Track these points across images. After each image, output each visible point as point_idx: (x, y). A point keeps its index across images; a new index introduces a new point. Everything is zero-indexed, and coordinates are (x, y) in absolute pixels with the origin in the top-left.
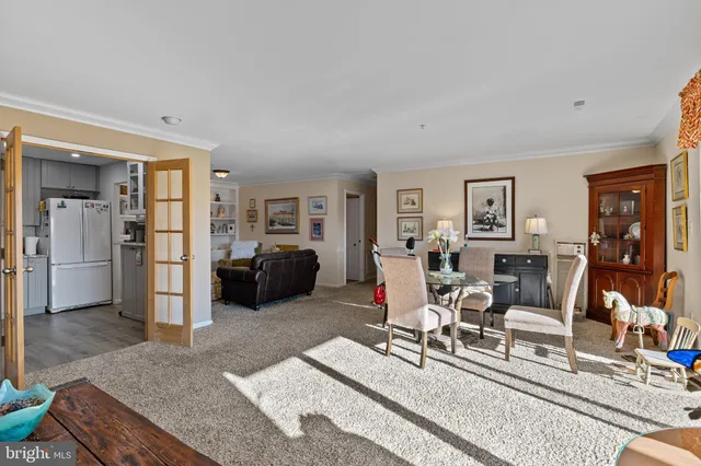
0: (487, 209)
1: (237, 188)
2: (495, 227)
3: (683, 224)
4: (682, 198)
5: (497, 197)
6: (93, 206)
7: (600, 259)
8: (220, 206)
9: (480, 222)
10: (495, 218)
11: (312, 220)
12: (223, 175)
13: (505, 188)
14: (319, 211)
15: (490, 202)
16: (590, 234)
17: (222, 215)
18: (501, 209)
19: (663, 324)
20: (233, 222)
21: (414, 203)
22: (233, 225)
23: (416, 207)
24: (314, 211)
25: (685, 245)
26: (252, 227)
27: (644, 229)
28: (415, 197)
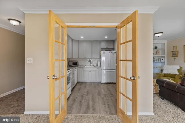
6: (111, 52)
20: (163, 57)
26: (175, 59)
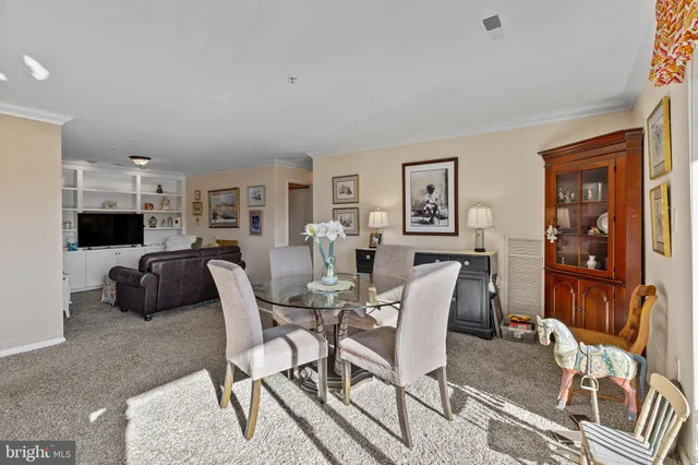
0: (426, 197)
1: (183, 178)
2: (436, 219)
3: (664, 212)
4: (663, 173)
5: (438, 182)
7: (559, 261)
8: (164, 197)
9: (420, 213)
10: (435, 209)
11: (251, 212)
12: (143, 162)
13: (447, 170)
14: (258, 203)
15: (430, 189)
16: (547, 228)
17: (165, 208)
18: (443, 198)
19: (630, 378)
20: (179, 215)
21: (349, 192)
22: (179, 219)
23: (352, 196)
24: (252, 202)
25: (666, 247)
26: (197, 220)
27: (614, 220)
28: (350, 184)
